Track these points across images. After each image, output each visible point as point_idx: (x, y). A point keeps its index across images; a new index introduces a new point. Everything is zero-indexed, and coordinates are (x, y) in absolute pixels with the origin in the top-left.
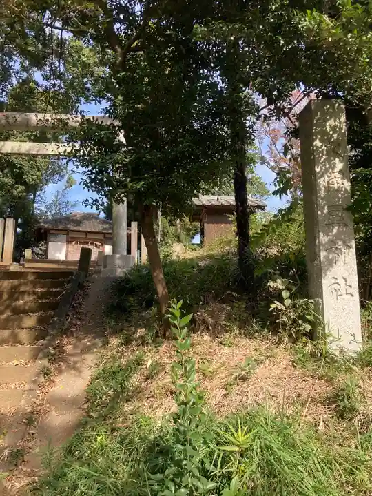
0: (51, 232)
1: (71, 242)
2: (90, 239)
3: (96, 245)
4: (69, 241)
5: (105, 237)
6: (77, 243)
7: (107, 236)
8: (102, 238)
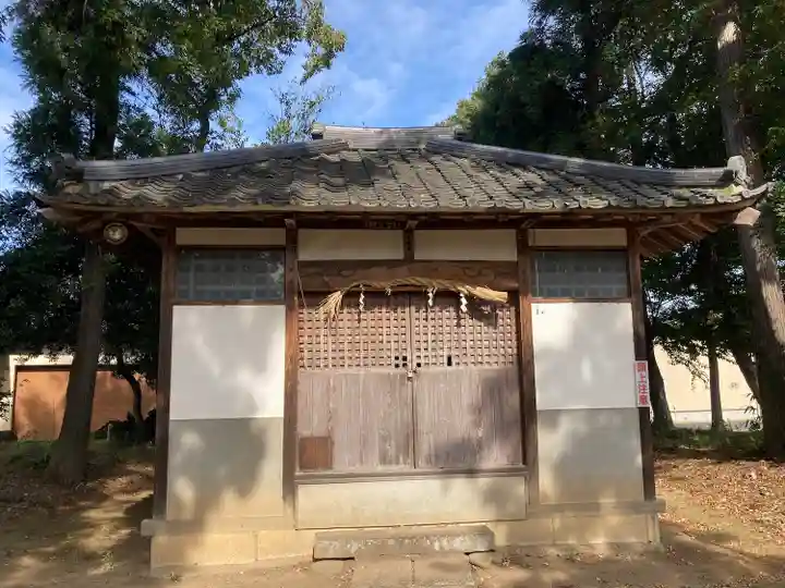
0: (185, 236)
1: (316, 296)
2: (432, 268)
3: (476, 305)
4: (305, 293)
5: (523, 246)
6: (350, 298)
7: (542, 237)
8: (514, 257)
